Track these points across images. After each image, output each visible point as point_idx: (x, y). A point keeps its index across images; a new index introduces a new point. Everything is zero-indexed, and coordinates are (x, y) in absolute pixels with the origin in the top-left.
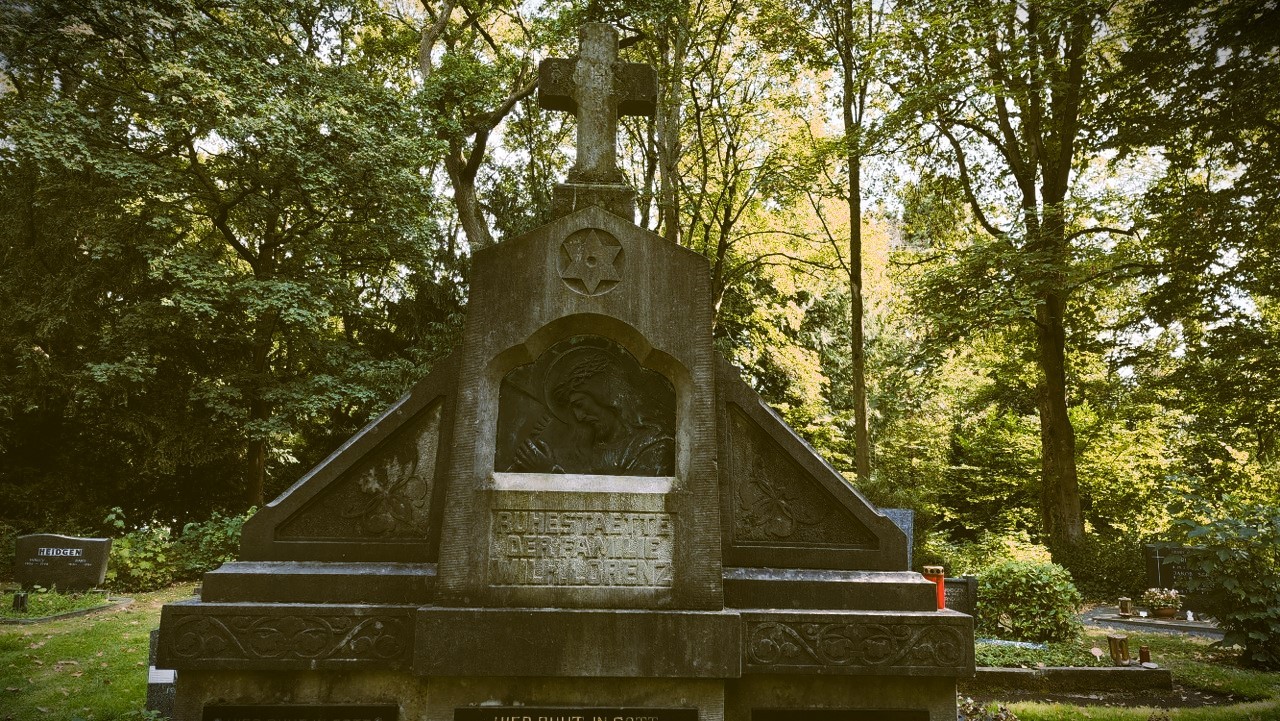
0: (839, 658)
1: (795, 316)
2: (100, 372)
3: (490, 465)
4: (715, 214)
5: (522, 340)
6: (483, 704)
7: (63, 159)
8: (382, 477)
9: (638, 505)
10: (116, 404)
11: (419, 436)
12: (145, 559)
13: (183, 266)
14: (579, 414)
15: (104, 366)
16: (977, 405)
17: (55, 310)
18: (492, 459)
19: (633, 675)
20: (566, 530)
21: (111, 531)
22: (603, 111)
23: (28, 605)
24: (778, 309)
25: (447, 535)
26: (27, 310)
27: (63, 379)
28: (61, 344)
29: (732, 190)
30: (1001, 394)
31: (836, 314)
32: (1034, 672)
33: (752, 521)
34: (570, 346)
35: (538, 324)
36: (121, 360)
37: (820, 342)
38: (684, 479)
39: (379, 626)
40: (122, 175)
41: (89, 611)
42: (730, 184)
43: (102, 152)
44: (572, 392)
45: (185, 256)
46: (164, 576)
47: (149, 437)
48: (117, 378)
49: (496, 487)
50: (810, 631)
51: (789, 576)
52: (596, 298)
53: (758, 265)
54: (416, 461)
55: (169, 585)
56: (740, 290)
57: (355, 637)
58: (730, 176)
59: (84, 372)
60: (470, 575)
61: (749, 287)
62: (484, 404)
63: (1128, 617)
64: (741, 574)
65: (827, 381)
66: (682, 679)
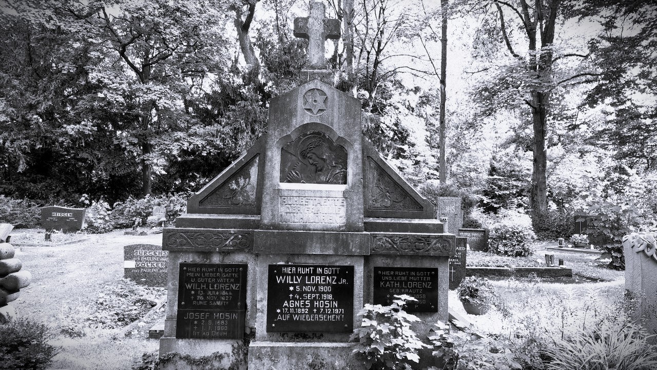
0: (405, 249)
1: (414, 99)
2: (71, 129)
3: (278, 180)
4: (373, 45)
5: (289, 133)
6: (278, 264)
7: (45, 23)
8: (237, 183)
9: (333, 195)
10: (79, 145)
11: (251, 168)
12: (100, 218)
13: (107, 77)
14: (311, 161)
15: (72, 126)
16: (505, 146)
17: (46, 98)
18: (279, 178)
19: (331, 254)
20: (307, 203)
21: (83, 205)
22: (319, 39)
23: (52, 238)
24: (404, 96)
25: (264, 205)
26: (32, 99)
27: (52, 132)
28: (48, 115)
29: (382, 32)
30: (517, 140)
31: (434, 99)
32: (510, 269)
33: (376, 201)
34: (307, 135)
35: (295, 127)
36: (79, 123)
37: (426, 113)
38: (350, 185)
39: (240, 236)
40: (75, 31)
41: (79, 241)
42: (381, 29)
43: (63, 18)
44: (308, 153)
45: (108, 71)
46: (109, 226)
47: (95, 161)
48: (79, 132)
49: (280, 188)
50: (395, 240)
51: (389, 220)
52: (317, 117)
53: (395, 72)
54: (250, 178)
55: (112, 231)
56: (385, 86)
57: (231, 240)
58: (381, 25)
59: (62, 129)
60: (272, 219)
61: (389, 84)
62: (275, 157)
63: (562, 247)
64: (371, 220)
65: (428, 134)
66: (349, 255)
